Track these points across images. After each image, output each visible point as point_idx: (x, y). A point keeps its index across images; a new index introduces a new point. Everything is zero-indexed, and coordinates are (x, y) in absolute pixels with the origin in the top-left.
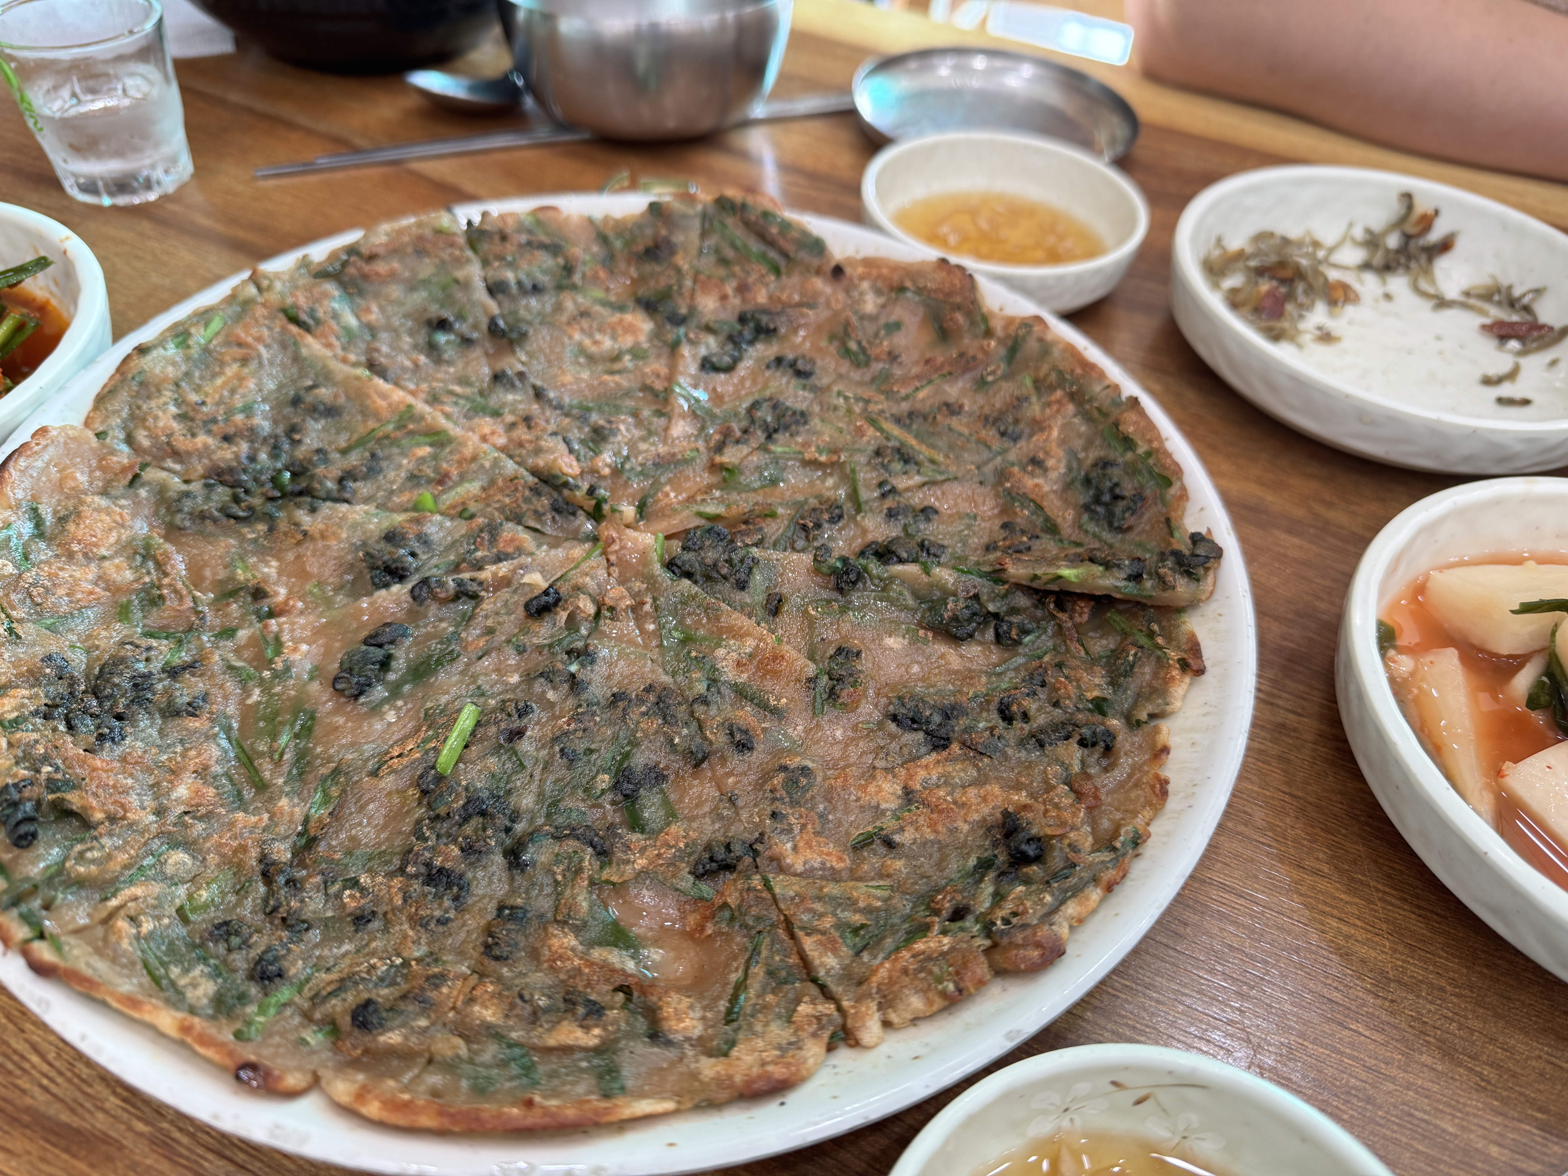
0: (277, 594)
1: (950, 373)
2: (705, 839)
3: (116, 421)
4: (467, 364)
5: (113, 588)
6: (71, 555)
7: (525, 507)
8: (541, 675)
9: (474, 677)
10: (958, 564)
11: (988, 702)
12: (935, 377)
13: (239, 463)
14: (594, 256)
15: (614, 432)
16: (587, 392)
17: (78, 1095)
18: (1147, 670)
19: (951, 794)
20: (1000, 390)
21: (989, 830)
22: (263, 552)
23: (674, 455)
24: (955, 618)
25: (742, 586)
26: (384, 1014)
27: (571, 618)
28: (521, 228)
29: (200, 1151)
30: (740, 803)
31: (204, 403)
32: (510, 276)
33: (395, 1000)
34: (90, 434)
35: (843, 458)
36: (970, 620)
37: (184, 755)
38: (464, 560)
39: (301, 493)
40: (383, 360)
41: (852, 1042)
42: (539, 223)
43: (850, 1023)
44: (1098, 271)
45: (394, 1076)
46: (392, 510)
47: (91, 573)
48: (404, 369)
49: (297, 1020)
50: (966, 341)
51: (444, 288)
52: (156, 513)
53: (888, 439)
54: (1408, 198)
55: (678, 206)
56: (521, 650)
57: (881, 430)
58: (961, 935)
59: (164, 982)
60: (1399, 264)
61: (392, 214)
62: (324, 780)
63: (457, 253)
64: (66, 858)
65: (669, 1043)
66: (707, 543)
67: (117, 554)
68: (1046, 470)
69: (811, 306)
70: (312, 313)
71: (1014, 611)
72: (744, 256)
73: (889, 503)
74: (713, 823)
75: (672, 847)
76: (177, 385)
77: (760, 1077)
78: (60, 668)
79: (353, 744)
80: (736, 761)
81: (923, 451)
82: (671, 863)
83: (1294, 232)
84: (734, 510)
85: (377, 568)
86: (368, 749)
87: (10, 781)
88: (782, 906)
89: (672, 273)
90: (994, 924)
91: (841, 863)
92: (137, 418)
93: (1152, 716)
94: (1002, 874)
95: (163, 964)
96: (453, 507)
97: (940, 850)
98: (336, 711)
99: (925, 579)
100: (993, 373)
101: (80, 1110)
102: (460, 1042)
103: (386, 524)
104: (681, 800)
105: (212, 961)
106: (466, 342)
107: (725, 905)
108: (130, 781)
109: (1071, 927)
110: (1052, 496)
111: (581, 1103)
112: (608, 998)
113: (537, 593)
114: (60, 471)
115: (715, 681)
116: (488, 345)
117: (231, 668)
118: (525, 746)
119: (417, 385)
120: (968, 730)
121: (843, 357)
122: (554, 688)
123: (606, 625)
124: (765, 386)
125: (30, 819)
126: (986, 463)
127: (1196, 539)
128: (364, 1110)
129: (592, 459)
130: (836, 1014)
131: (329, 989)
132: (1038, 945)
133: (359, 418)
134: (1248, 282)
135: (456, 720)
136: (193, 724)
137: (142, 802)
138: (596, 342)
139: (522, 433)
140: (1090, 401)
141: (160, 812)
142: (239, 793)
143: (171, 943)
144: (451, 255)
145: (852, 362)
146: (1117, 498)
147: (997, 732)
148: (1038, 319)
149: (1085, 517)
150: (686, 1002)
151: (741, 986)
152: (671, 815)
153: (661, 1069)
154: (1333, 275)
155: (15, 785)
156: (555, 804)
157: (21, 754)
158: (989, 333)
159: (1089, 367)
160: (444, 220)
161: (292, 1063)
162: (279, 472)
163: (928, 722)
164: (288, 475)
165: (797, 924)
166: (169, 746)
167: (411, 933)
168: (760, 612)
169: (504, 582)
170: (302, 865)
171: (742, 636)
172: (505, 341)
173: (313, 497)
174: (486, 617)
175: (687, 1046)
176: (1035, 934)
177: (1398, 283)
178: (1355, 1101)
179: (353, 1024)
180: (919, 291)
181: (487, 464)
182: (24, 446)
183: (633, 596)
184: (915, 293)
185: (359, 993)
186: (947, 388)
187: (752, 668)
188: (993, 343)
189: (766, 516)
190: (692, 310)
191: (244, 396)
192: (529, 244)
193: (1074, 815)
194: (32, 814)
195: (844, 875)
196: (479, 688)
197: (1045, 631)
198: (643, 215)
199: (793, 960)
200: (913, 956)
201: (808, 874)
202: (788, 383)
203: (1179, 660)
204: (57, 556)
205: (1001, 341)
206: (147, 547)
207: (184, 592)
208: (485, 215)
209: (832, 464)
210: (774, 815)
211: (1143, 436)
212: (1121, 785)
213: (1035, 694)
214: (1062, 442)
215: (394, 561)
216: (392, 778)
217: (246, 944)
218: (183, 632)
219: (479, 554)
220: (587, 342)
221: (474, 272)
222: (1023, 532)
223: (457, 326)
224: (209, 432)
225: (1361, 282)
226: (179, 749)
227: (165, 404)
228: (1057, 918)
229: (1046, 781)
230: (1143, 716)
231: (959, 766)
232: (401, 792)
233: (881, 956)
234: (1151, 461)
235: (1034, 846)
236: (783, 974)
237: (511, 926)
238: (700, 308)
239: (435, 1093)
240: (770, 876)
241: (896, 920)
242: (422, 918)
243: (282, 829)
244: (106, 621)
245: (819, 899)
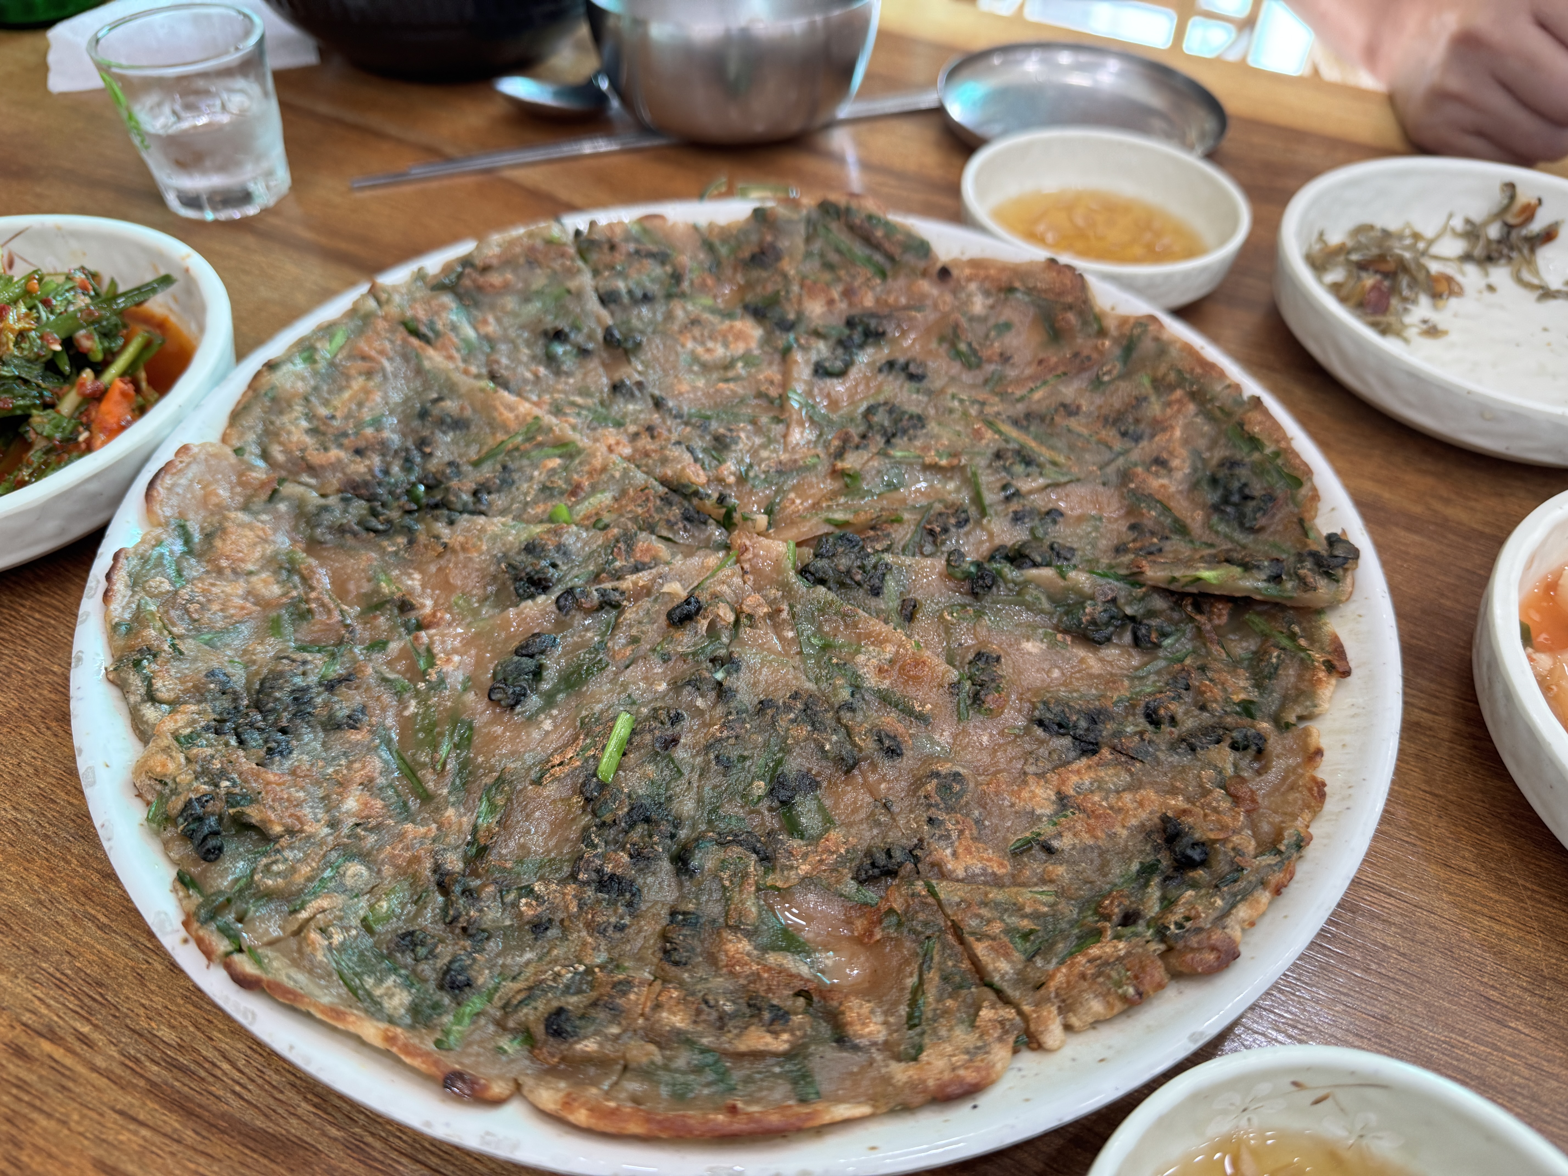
0: (423, 606)
1: (1065, 374)
2: (865, 845)
3: (251, 437)
4: (585, 375)
5: (263, 603)
6: (220, 571)
7: (657, 517)
8: (689, 683)
9: (625, 686)
10: (1091, 567)
11: (1133, 706)
12: (1050, 377)
13: (374, 476)
14: (701, 263)
15: (736, 440)
16: (704, 400)
17: (271, 1101)
18: (1291, 672)
19: (1106, 799)
20: (1117, 390)
21: (1149, 834)
22: (405, 565)
23: (795, 461)
24: (1093, 622)
25: (876, 592)
26: (578, 1022)
27: (712, 626)
28: (628, 237)
29: (394, 1155)
30: (895, 809)
31: (333, 417)
32: (621, 285)
33: (586, 1007)
34: (228, 451)
35: (963, 462)
36: (1107, 624)
37: (349, 768)
38: (603, 570)
39: (436, 506)
40: (503, 372)
41: (1035, 1045)
42: (645, 231)
43: (1033, 1027)
44: (1204, 269)
45: (595, 1083)
46: (528, 522)
47: (240, 587)
48: (525, 381)
49: (491, 1028)
50: (1079, 341)
51: (557, 299)
52: (295, 528)
53: (1007, 441)
54: (1511, 187)
55: (782, 211)
56: (666, 659)
57: (999, 432)
58: (1134, 940)
59: (360, 992)
60: (1501, 255)
61: (500, 225)
62: (488, 789)
63: (568, 263)
64: (253, 871)
65: (856, 1048)
66: (840, 550)
67: (263, 568)
68: (1170, 470)
69: (919, 308)
70: (431, 325)
71: (1152, 613)
72: (849, 260)
73: (1014, 506)
74: (871, 828)
75: (833, 853)
76: (306, 399)
77: (951, 1082)
78: (223, 684)
79: (513, 753)
80: (886, 766)
81: (1044, 453)
82: (833, 870)
83: (1393, 225)
84: (863, 517)
85: (521, 579)
86: (529, 759)
87: (193, 796)
88: (950, 912)
89: (779, 279)
90: (1168, 928)
91: (1002, 868)
92: (270, 434)
93: (1301, 718)
94: (1167, 879)
95: (356, 974)
96: (587, 517)
97: (1100, 855)
98: (493, 722)
99: (1062, 583)
100: (1109, 372)
101: (274, 1116)
102: (652, 1048)
103: (524, 536)
104: (836, 805)
105: (403, 972)
106: (583, 353)
107: (891, 911)
108: (301, 794)
109: (1243, 930)
110: (1178, 496)
111: (781, 1108)
112: (789, 1003)
113: (677, 602)
114: (203, 488)
115: (858, 687)
116: (605, 355)
117: (385, 680)
118: (680, 754)
119: (539, 396)
120: (1118, 734)
121: (953, 359)
122: (702, 696)
123: (746, 633)
124: (879, 389)
125: (216, 833)
126: (1108, 464)
127: (1333, 540)
128: (572, 1118)
129: (717, 468)
130: (1018, 1018)
131: (519, 997)
132: (1213, 948)
133: (488, 430)
134: (1350, 275)
135: (612, 728)
136: (355, 736)
137: (315, 814)
138: (708, 350)
139: (645, 442)
140: (1211, 400)
141: (333, 824)
142: (405, 804)
143: (362, 954)
144: (563, 265)
145: (963, 364)
146: (1246, 498)
147: (1147, 736)
148: (1153, 318)
149: (1215, 518)
150: (867, 1007)
151: (918, 990)
152: (828, 822)
153: (852, 1074)
154: (1434, 267)
155: (198, 800)
156: (714, 810)
157: (199, 769)
158: (1102, 333)
159: (1209, 367)
160: (555, 231)
161: (494, 1071)
162: (414, 485)
163: (1075, 727)
164: (422, 488)
165: (967, 929)
166: (334, 759)
167: (590, 940)
168: (895, 617)
169: (646, 591)
170: (475, 874)
171: (881, 643)
172: (620, 350)
173: (449, 509)
174: (630, 626)
175: (873, 1050)
176: (1209, 938)
177: (1500, 274)
178: (1519, 1098)
179: (547, 1033)
180: (1029, 291)
181: (617, 475)
182: (169, 464)
183: (770, 603)
184: (1025, 293)
185: (549, 1001)
186: (1064, 390)
187: (895, 673)
188: (1107, 343)
189: (893, 521)
190: (800, 315)
191: (371, 409)
192: (637, 252)
193: (1234, 819)
194: (216, 828)
195: (1007, 881)
196: (629, 696)
197: (1184, 634)
198: (748, 221)
199: (965, 965)
200: (1089, 961)
201: (969, 879)
202: (901, 387)
203: (1324, 662)
204: (207, 572)
205: (1116, 341)
206: (292, 561)
207: (332, 606)
208: (592, 224)
209: (952, 468)
210: (931, 821)
211: (1270, 435)
212: (1276, 789)
213: (1180, 697)
214: (1186, 441)
215: (537, 572)
216: (554, 786)
217: (432, 954)
218: (334, 645)
219: (618, 564)
220: (700, 350)
221: (586, 281)
222: (1153, 534)
223: (572, 336)
224: (340, 446)
225: (1463, 274)
226: (343, 762)
227: (297, 419)
228: (1230, 921)
229: (1201, 786)
230: (1292, 718)
231: (1111, 771)
232: (566, 800)
233: (1054, 961)
234: (1280, 462)
235: (1198, 850)
236: (958, 979)
237: (687, 932)
238: (807, 313)
239: (636, 1100)
240: (934, 882)
241: (1064, 925)
242: (599, 925)
243: (452, 839)
244: (260, 636)
245: (984, 904)
